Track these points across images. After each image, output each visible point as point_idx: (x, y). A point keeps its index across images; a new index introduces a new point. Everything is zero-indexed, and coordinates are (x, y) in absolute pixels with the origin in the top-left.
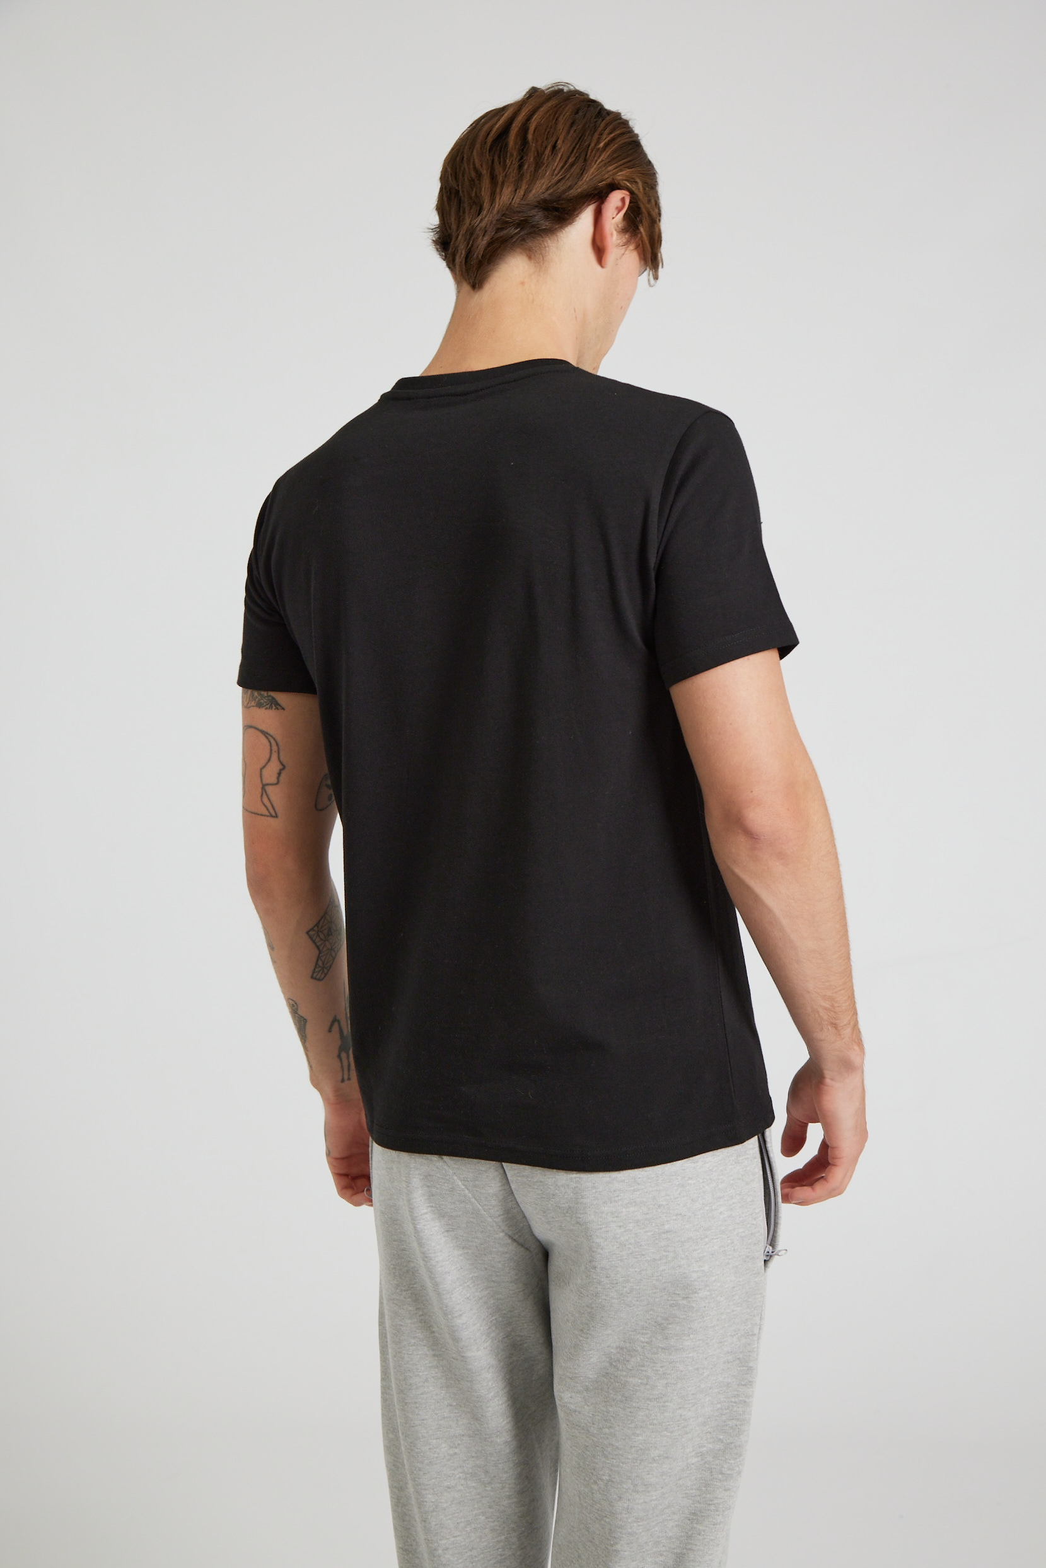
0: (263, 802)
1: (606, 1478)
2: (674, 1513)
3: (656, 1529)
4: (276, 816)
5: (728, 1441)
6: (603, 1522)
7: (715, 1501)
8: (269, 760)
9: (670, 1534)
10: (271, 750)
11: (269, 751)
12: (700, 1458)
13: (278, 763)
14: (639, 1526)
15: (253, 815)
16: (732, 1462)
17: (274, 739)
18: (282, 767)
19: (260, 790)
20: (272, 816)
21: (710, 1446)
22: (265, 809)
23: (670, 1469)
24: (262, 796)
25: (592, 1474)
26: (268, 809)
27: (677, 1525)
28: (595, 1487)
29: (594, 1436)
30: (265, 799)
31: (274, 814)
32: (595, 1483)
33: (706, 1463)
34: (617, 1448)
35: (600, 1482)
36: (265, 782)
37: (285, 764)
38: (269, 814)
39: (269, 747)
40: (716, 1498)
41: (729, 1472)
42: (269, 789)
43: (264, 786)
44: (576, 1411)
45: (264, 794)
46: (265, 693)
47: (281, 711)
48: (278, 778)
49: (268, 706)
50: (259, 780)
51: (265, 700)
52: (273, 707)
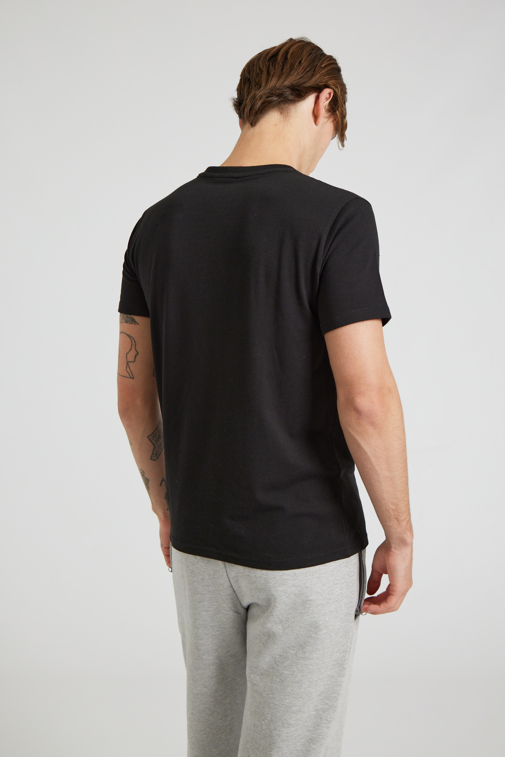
0: (127, 371)
1: (269, 718)
2: (301, 739)
3: (292, 746)
4: (133, 378)
5: (331, 704)
6: (266, 740)
7: (322, 734)
8: (131, 349)
9: (298, 749)
10: (132, 345)
11: (131, 345)
12: (316, 712)
13: (135, 351)
14: (283, 744)
15: (122, 377)
16: (332, 714)
17: (134, 339)
18: (137, 353)
19: (126, 364)
20: (131, 378)
21: (322, 706)
22: (128, 374)
23: (301, 717)
24: (127, 367)
25: (262, 716)
27: (302, 745)
28: (263, 722)
29: (265, 698)
30: (128, 369)
31: (132, 377)
32: (264, 720)
33: (319, 715)
34: (276, 705)
35: (266, 720)
36: (128, 361)
37: (138, 352)
38: (130, 377)
39: (131, 343)
40: (323, 732)
41: (330, 719)
42: (130, 364)
43: (128, 363)
44: (256, 684)
45: (128, 366)
46: (129, 316)
47: (137, 325)
48: (135, 359)
49: (130, 322)
50: (125, 360)
51: (129, 319)
52: (133, 323)
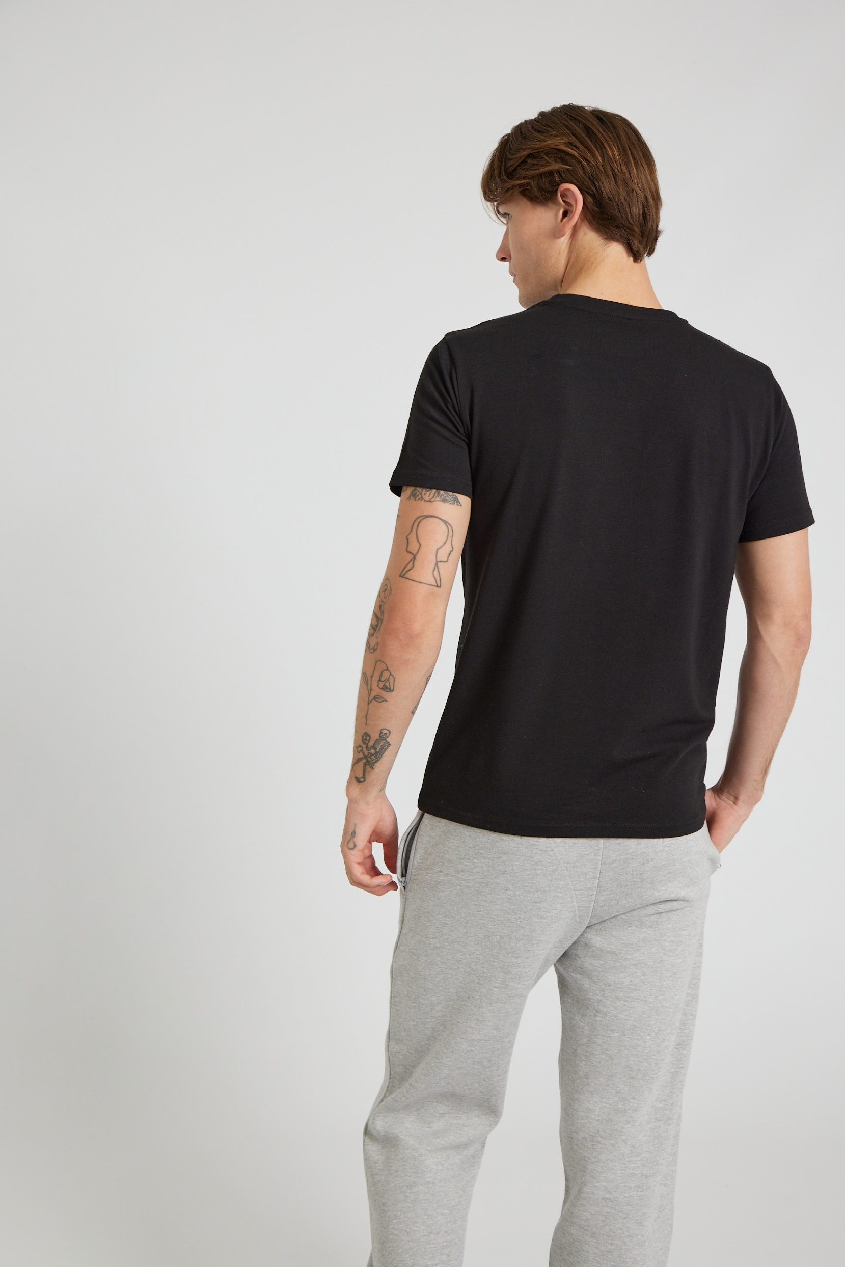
0: (433, 574)
4: (440, 587)
5: (693, 994)
8: (445, 543)
10: (448, 535)
11: (446, 536)
13: (450, 546)
17: (451, 528)
18: (451, 549)
19: (434, 566)
20: (437, 586)
24: (434, 570)
26: (436, 581)
30: (436, 573)
31: (440, 584)
36: (438, 560)
37: (454, 547)
38: (436, 585)
39: (447, 533)
42: (439, 564)
43: (436, 564)
45: (436, 570)
46: (451, 493)
47: (459, 507)
48: (448, 558)
49: (452, 502)
50: (435, 560)
51: (450, 498)
52: (456, 504)
